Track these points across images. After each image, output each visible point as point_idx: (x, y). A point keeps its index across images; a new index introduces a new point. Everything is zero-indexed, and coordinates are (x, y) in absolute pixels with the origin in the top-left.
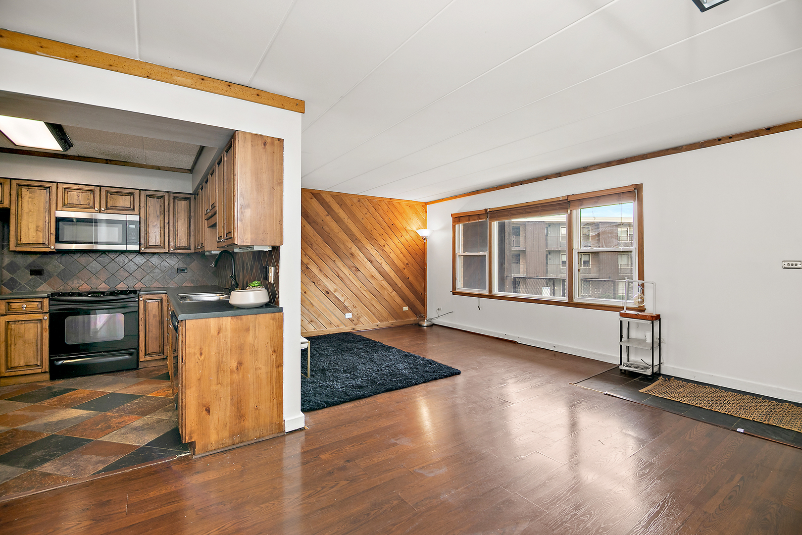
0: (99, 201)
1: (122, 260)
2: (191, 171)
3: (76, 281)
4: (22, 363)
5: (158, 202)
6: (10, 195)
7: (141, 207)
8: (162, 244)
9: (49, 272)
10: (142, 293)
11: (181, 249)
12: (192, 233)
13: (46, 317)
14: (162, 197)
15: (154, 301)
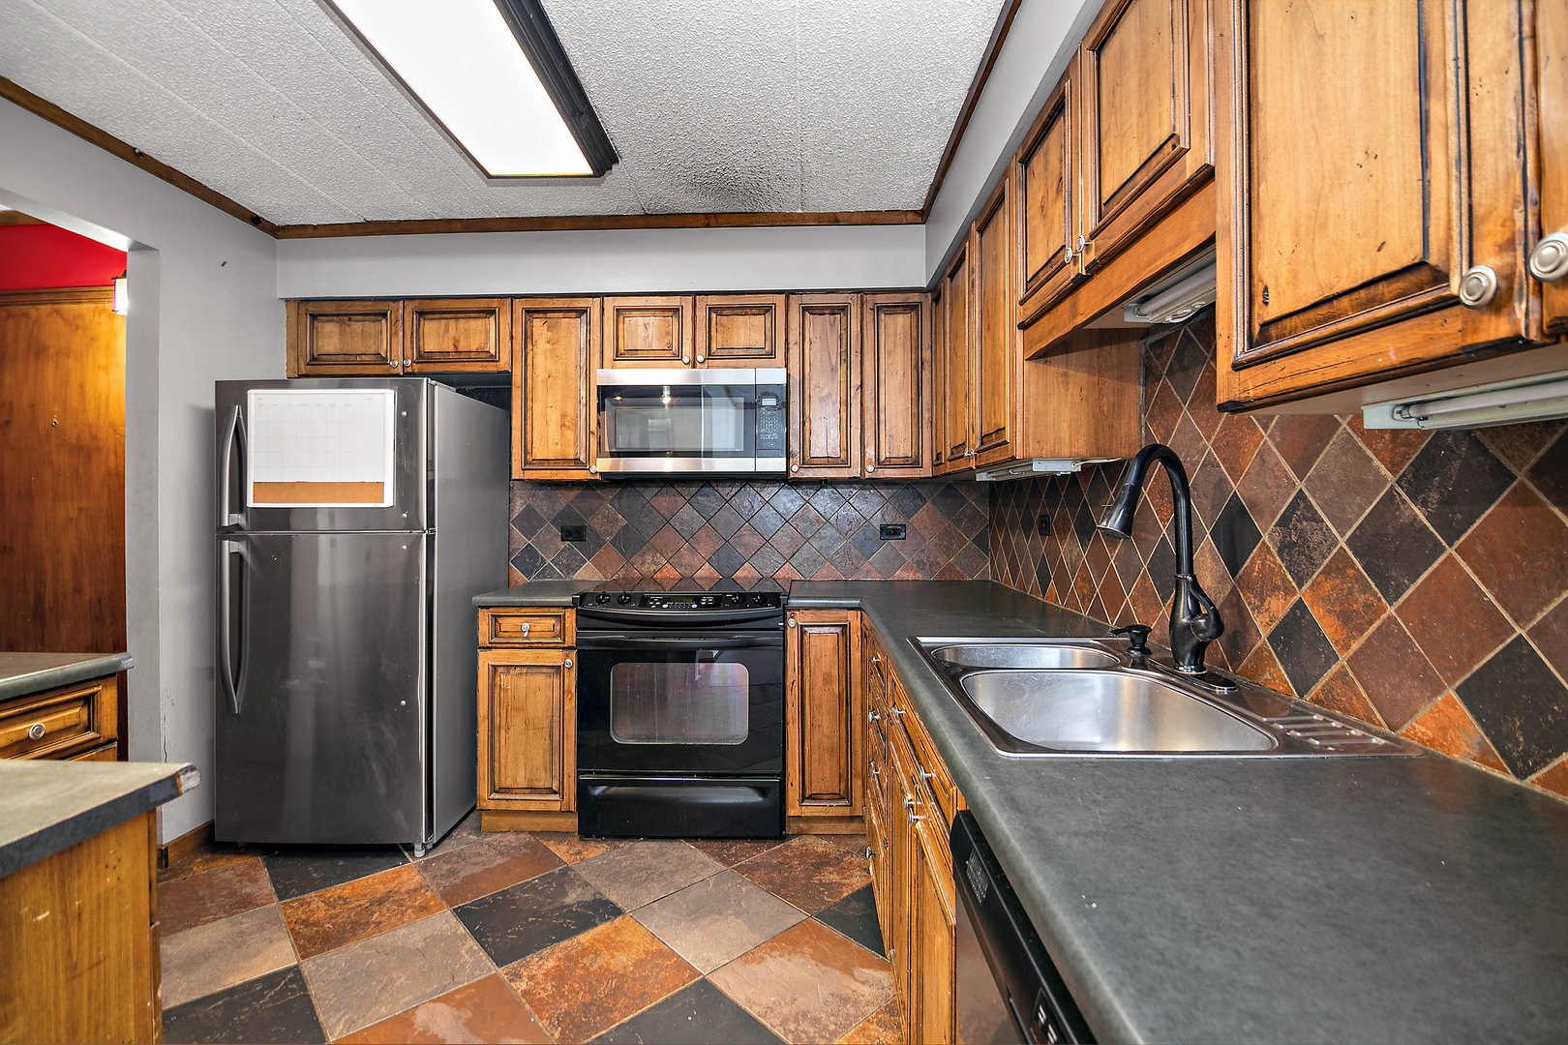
0: (690, 337)
1: (746, 504)
2: (923, 215)
3: (649, 558)
4: (522, 782)
5: (832, 325)
6: (512, 337)
7: (790, 346)
8: (844, 453)
9: (597, 535)
10: (793, 602)
11: (895, 466)
12: (926, 415)
13: (571, 660)
14: (843, 309)
15: (826, 629)
